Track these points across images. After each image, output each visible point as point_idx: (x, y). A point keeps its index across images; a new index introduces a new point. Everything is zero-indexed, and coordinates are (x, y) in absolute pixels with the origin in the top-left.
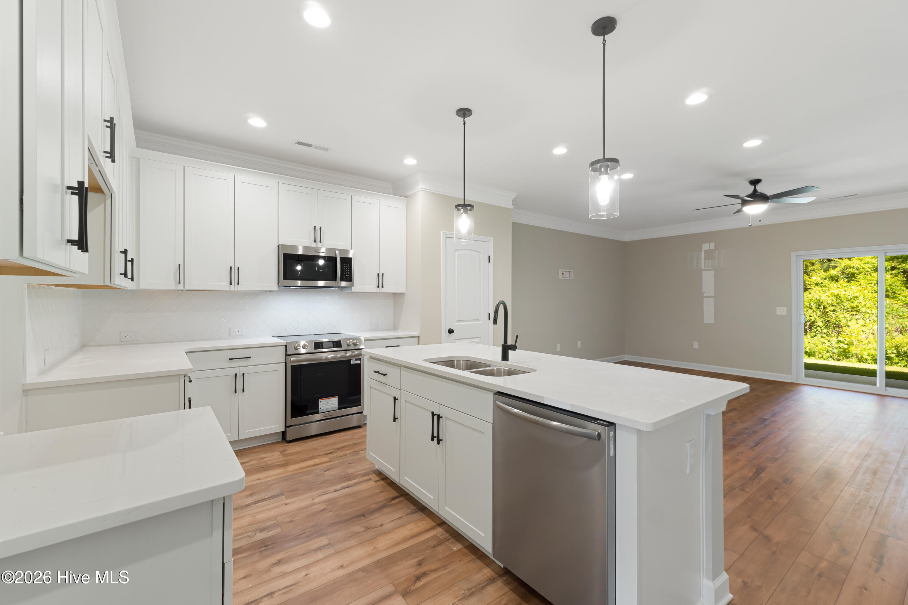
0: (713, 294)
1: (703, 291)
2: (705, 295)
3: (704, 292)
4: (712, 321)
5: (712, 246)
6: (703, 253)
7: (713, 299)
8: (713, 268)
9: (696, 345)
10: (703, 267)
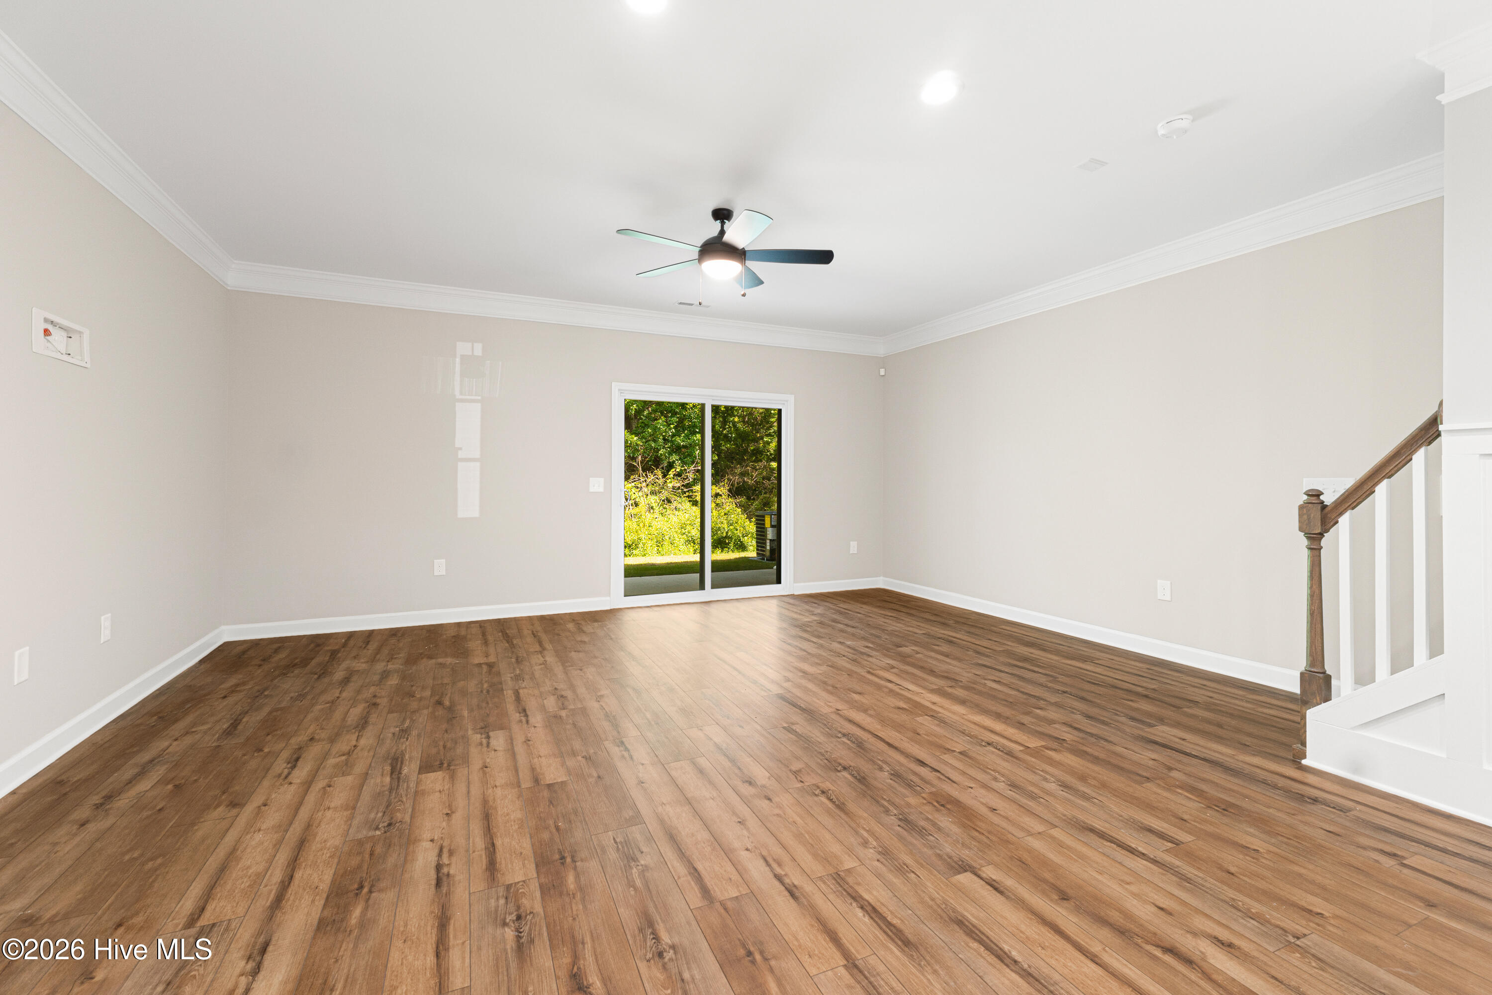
0: (477, 455)
1: (457, 445)
2: (461, 454)
3: (460, 449)
4: (476, 513)
5: (478, 349)
6: (458, 360)
7: (478, 464)
8: (479, 398)
9: (440, 567)
10: (458, 396)
